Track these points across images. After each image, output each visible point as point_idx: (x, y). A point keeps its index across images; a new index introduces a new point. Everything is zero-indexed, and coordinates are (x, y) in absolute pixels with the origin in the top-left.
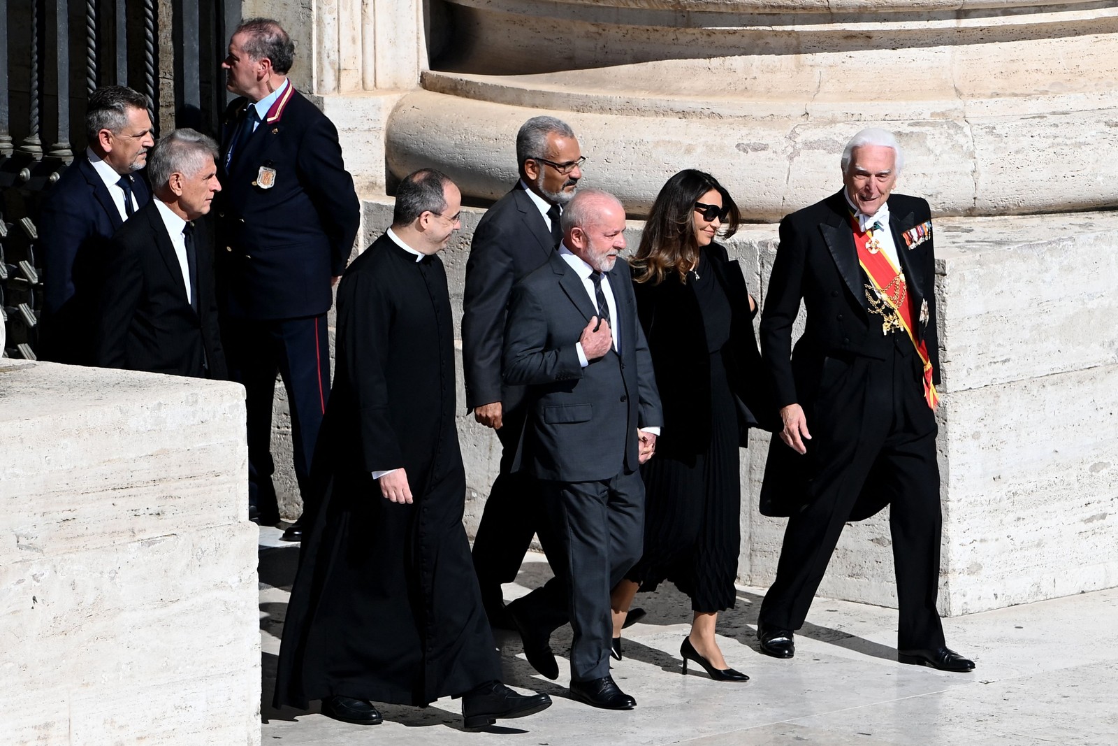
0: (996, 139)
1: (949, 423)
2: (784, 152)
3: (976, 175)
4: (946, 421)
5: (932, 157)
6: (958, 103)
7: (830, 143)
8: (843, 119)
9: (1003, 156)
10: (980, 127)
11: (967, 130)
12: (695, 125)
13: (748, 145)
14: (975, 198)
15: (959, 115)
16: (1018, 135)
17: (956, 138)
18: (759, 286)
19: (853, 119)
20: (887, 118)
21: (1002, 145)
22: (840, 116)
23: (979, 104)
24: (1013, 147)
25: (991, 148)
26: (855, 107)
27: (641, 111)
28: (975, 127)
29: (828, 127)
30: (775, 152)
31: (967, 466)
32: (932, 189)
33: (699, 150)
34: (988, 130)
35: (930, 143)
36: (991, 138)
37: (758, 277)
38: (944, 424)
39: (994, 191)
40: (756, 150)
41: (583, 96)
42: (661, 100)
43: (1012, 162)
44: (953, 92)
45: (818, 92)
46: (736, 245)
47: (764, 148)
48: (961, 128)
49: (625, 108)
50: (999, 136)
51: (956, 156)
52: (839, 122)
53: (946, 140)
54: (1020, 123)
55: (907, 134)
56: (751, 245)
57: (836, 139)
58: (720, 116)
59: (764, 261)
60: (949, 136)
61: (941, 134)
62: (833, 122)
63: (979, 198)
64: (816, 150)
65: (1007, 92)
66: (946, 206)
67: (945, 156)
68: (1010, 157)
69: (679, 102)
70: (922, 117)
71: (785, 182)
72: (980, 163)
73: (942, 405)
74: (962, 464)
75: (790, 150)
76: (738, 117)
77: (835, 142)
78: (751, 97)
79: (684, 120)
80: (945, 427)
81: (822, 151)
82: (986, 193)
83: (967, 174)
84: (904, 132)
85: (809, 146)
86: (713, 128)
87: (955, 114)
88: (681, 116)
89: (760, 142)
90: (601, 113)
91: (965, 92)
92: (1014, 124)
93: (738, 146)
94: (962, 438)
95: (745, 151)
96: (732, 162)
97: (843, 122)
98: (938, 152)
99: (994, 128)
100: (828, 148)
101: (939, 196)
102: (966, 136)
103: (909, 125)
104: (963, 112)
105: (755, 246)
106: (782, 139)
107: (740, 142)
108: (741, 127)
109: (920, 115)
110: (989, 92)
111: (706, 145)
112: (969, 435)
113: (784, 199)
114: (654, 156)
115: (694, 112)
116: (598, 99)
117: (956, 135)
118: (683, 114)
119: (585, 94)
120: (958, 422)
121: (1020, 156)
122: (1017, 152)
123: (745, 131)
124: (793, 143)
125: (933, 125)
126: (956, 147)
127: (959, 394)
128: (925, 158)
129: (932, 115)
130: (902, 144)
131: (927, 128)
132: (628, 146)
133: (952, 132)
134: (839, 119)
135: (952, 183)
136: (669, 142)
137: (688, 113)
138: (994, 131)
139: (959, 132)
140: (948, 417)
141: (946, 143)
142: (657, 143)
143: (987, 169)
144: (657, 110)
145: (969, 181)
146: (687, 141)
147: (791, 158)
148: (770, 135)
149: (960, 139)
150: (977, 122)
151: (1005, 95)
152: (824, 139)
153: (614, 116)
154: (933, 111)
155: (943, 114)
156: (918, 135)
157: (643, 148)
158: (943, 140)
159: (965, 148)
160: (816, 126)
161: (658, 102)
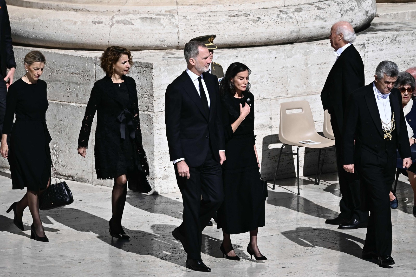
0: (187, 21)
1: (154, 123)
2: (109, 24)
3: (178, 34)
4: (153, 122)
5: (162, 27)
6: (175, 7)
7: (125, 21)
8: (133, 13)
9: (188, 27)
10: (181, 16)
11: (176, 17)
12: (79, 14)
13: (96, 22)
14: (179, 42)
15: (175, 12)
16: (195, 20)
17: (172, 20)
18: (95, 73)
19: (136, 12)
20: (149, 12)
21: (189, 23)
22: (131, 11)
23: (183, 8)
24: (192, 24)
25: (184, 24)
26: (137, 8)
27: (62, 9)
28: (180, 16)
29: (126, 15)
30: (105, 24)
31: (162, 139)
32: (162, 39)
33: (79, 23)
34: (184, 17)
35: (162, 22)
36: (185, 20)
37: (94, 70)
38: (152, 123)
39: (186, 40)
40: (98, 23)
41: (42, 3)
42: (69, 5)
43: (192, 29)
44: (176, 3)
45: (126, 3)
46: (87, 58)
47: (102, 23)
48: (174, 16)
49: (56, 8)
50: (188, 20)
51: (171, 26)
52: (130, 14)
53: (168, 21)
54: (197, 15)
55: (154, 18)
56: (92, 58)
57: (128, 20)
58: (89, 11)
59: (96, 64)
60: (169, 19)
61: (166, 18)
62: (129, 13)
63: (180, 42)
64: (120, 24)
65: (195, 4)
66: (168, 45)
67: (167, 27)
68: (191, 27)
69: (74, 6)
70: (162, 12)
71: (109, 35)
72: (180, 30)
73: (152, 117)
74: (160, 139)
75: (111, 23)
76: (95, 11)
77: (127, 21)
78: (102, 4)
79: (76, 12)
80: (153, 125)
81: (122, 24)
82: (183, 41)
83: (175, 34)
84: (153, 17)
85: (118, 22)
86: (85, 15)
87: (174, 11)
88: (75, 11)
89: (100, 20)
90: (49, 10)
91: (180, 3)
92: (194, 15)
93: (92, 22)
94: (160, 129)
95: (95, 24)
96: (90, 28)
97: (132, 14)
98: (164, 25)
99: (187, 17)
100: (124, 23)
101: (165, 41)
102: (175, 19)
103: (156, 15)
104: (177, 11)
105: (93, 58)
106: (108, 19)
107: (93, 20)
108: (95, 15)
109: (161, 11)
110: (189, 4)
111: (81, 21)
112: (163, 128)
113: (109, 42)
114: (63, 25)
115: (80, 9)
116: (47, 5)
117: (172, 19)
118: (76, 10)
119: (43, 3)
120: (158, 123)
121: (195, 27)
122: (194, 26)
123: (96, 16)
124: (112, 21)
125: (164, 15)
126: (171, 23)
127: (158, 113)
128: (160, 27)
129: (165, 11)
130: (152, 22)
131: (162, 16)
132: (54, 22)
133: (171, 18)
134: (131, 12)
135: (170, 36)
136: (68, 20)
137: (78, 10)
138: (186, 18)
139: (173, 18)
140: (154, 121)
141: (168, 22)
142: (64, 21)
143: (183, 31)
144: (67, 8)
145: (176, 36)
146: (75, 20)
147: (111, 27)
148: (104, 18)
149: (173, 20)
150: (181, 14)
151: (194, 5)
152: (124, 20)
153: (53, 11)
154: (165, 10)
155: (170, 11)
156: (158, 19)
157: (59, 22)
158: (167, 20)
159: (175, 24)
160: (122, 15)
161: (68, 6)
